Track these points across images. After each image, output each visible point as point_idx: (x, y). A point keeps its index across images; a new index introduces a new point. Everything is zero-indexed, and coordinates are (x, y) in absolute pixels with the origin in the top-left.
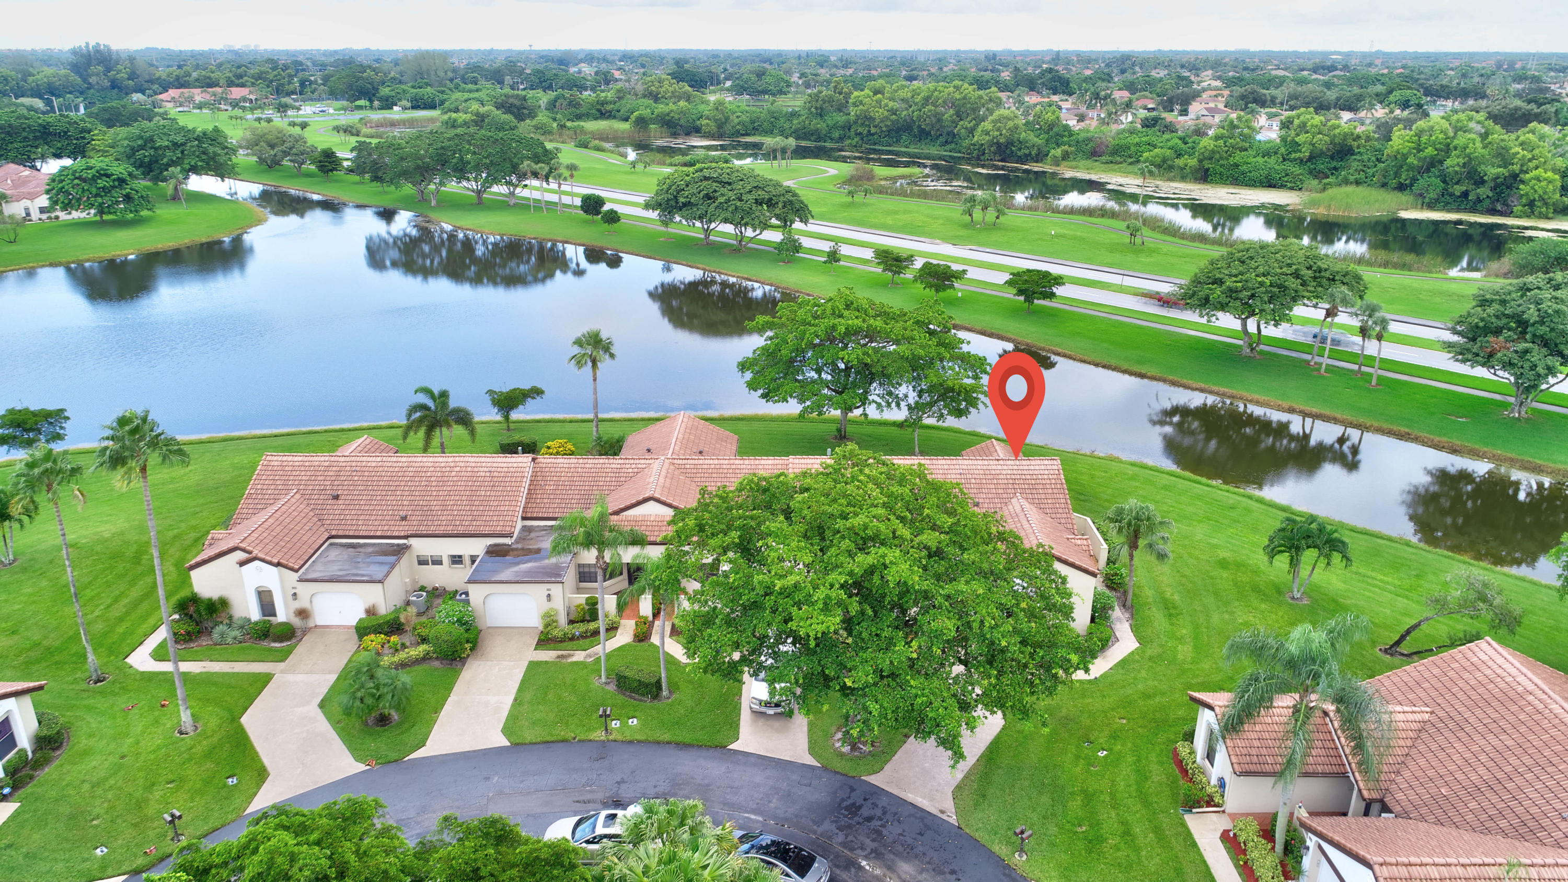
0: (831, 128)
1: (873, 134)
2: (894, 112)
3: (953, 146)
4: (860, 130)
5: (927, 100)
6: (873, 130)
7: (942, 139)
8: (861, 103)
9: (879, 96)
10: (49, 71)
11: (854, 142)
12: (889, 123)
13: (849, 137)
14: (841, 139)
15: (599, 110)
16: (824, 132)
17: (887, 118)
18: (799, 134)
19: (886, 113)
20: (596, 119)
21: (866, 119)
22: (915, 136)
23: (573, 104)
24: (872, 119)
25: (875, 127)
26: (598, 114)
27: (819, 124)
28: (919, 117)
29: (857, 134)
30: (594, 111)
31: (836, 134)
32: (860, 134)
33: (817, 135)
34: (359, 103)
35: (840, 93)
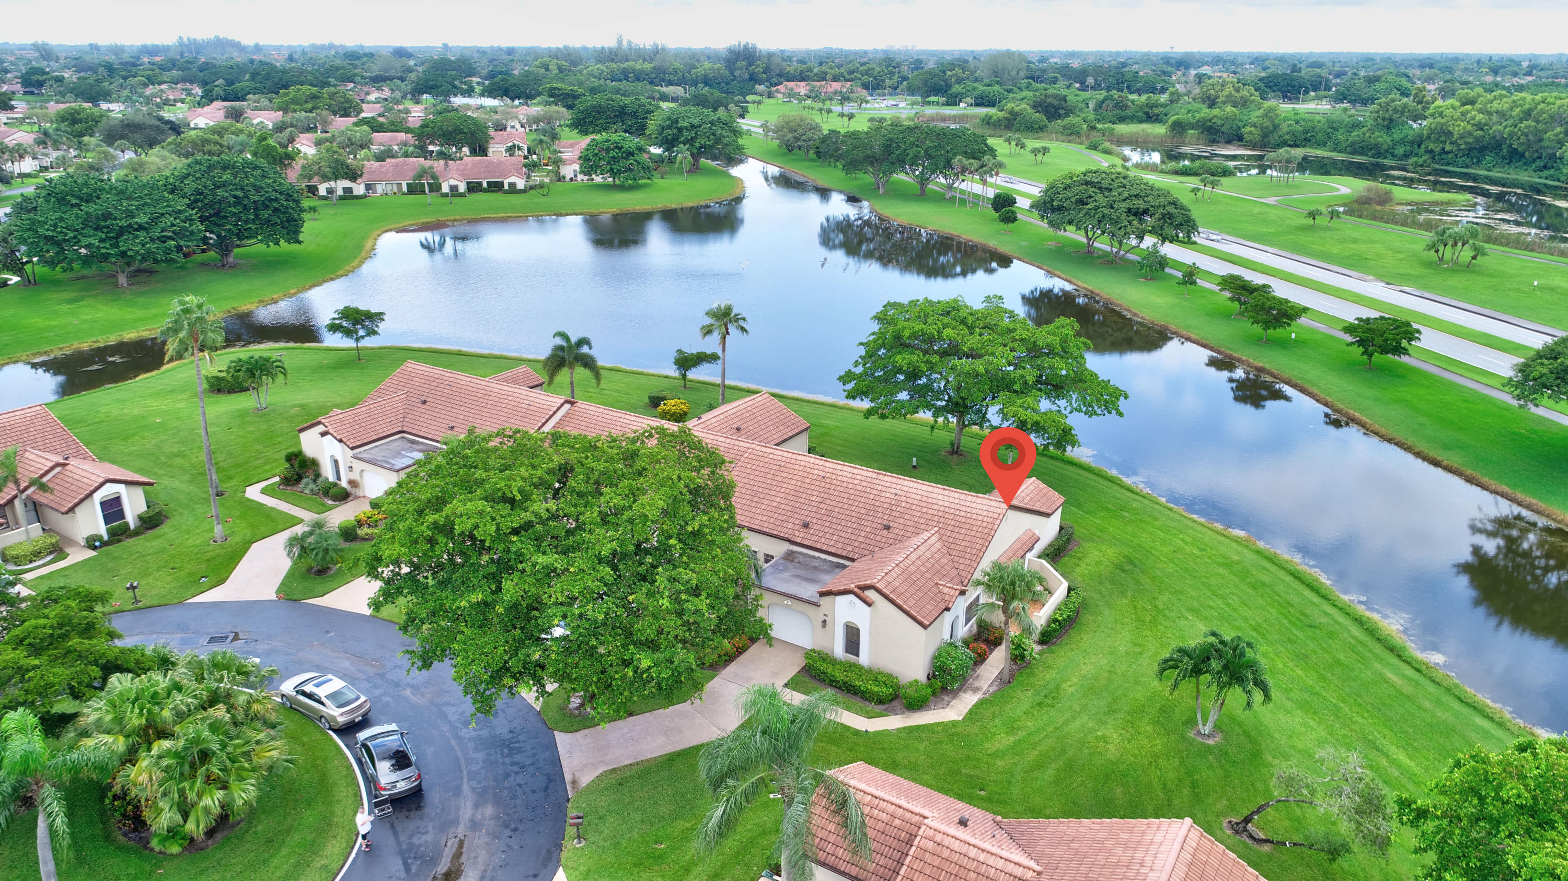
0: (1395, 143)
1: (1448, 153)
2: (1480, 127)
3: (1552, 171)
4: (1432, 146)
5: (1527, 114)
6: (1448, 147)
7: (1540, 163)
8: (1441, 115)
9: (1469, 107)
10: (707, 65)
11: (1421, 161)
12: (1470, 140)
13: (1417, 155)
14: (1406, 156)
15: (1147, 114)
16: (1385, 147)
17: (1470, 134)
18: (1356, 149)
19: (1469, 127)
20: (1141, 122)
21: (1443, 133)
22: (1504, 158)
23: (1121, 105)
24: (1450, 134)
25: (1451, 143)
26: (1144, 117)
27: (1382, 138)
28: (1511, 134)
29: (1427, 151)
30: (1140, 114)
31: (1400, 151)
32: (1432, 151)
33: (1377, 151)
34: (932, 99)
35: (1420, 102)
